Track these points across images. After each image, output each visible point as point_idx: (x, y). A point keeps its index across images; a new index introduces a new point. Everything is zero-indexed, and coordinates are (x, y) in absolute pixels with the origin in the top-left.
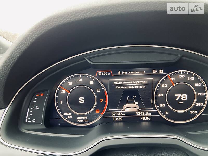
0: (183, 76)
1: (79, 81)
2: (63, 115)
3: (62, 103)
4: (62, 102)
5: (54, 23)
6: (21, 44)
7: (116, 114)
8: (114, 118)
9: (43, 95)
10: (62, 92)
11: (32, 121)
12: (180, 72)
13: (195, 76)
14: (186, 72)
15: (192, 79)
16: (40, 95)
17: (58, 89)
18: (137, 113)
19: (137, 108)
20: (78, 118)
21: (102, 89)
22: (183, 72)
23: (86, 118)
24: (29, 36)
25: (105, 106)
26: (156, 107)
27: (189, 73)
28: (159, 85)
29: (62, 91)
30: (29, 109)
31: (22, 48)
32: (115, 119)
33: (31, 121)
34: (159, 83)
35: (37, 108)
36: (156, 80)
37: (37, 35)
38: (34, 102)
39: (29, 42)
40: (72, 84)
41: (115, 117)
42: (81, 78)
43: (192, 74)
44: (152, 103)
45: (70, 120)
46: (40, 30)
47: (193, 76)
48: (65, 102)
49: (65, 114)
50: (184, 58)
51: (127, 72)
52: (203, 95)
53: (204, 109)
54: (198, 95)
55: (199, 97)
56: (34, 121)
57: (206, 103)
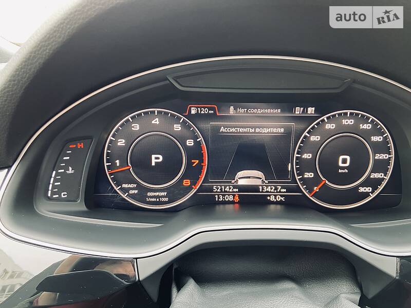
0: (350, 122)
1: (153, 122)
2: (120, 187)
3: (118, 165)
4: (118, 161)
6: (49, 37)
7: (221, 189)
8: (217, 196)
9: (82, 146)
10: (119, 144)
11: (60, 195)
12: (346, 114)
13: (373, 121)
14: (357, 115)
15: (367, 127)
16: (77, 146)
17: (110, 137)
18: (261, 187)
19: (261, 178)
20: (149, 194)
21: (198, 140)
22: (351, 114)
23: (165, 194)
24: (66, 22)
25: (200, 173)
26: (297, 178)
27: (363, 116)
28: (305, 137)
29: (119, 140)
30: (54, 172)
31: (50, 46)
32: (219, 198)
33: (57, 196)
34: (305, 133)
35: (70, 171)
36: (301, 126)
38: (65, 158)
39: (65, 33)
40: (138, 129)
42: (156, 117)
43: (368, 118)
44: (290, 170)
45: (132, 196)
46: (88, 10)
47: (369, 121)
48: (124, 163)
49: (125, 186)
50: (357, 86)
51: (246, 110)
52: (385, 158)
53: (384, 184)
54: (376, 158)
55: (376, 162)
56: (64, 195)
57: (390, 173)
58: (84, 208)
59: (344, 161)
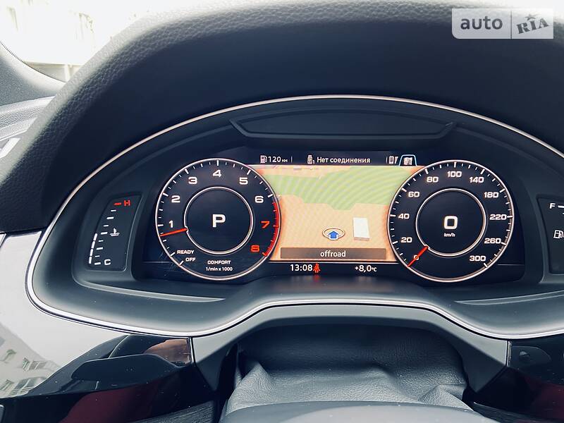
0: (457, 174)
1: (214, 175)
2: (174, 253)
3: (172, 226)
4: (171, 222)
5: (168, 38)
6: (93, 82)
9: (129, 203)
10: (173, 201)
11: (103, 263)
12: (452, 164)
13: (486, 173)
14: (466, 165)
15: (478, 180)
16: (123, 203)
17: (163, 193)
20: (209, 262)
21: (269, 196)
22: (458, 164)
23: (228, 262)
24: (112, 65)
26: (393, 243)
27: (473, 167)
28: (402, 193)
29: (173, 197)
30: (96, 235)
31: (94, 92)
32: (295, 267)
33: (100, 263)
34: (402, 188)
35: (115, 233)
37: (128, 64)
38: (108, 218)
39: (110, 78)
40: (196, 183)
41: (294, 264)
42: (218, 168)
43: (480, 169)
45: (189, 265)
46: (136, 53)
47: (482, 173)
48: (179, 224)
49: (180, 252)
50: (461, 130)
51: (327, 159)
52: (502, 219)
53: (502, 251)
54: (491, 219)
56: (107, 262)
57: (509, 238)
58: (131, 278)
59: (451, 223)
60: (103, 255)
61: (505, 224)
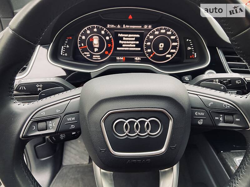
0: (164, 31)
3: (83, 46)
4: (83, 44)
9: (71, 38)
10: (83, 38)
12: (162, 28)
13: (172, 31)
14: (166, 28)
15: (169, 33)
16: (69, 38)
17: (80, 35)
20: (94, 56)
21: (110, 37)
22: (164, 28)
23: (99, 56)
25: (111, 49)
26: (145, 51)
27: (168, 29)
28: (148, 36)
30: (63, 47)
36: (146, 32)
38: (66, 42)
40: (89, 33)
43: (170, 30)
45: (88, 57)
48: (85, 45)
49: (85, 53)
50: (163, 18)
53: (175, 54)
54: (173, 44)
55: (173, 46)
56: (66, 55)
57: (177, 50)
58: (72, 59)
59: (161, 46)
60: (65, 52)
61: (176, 46)
